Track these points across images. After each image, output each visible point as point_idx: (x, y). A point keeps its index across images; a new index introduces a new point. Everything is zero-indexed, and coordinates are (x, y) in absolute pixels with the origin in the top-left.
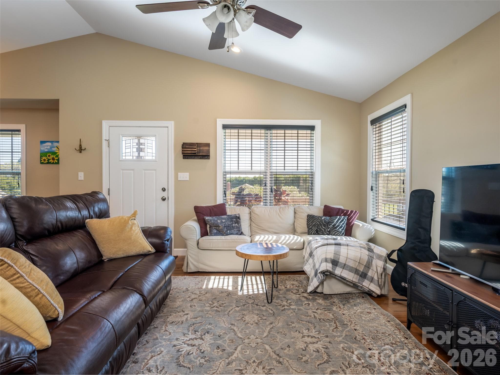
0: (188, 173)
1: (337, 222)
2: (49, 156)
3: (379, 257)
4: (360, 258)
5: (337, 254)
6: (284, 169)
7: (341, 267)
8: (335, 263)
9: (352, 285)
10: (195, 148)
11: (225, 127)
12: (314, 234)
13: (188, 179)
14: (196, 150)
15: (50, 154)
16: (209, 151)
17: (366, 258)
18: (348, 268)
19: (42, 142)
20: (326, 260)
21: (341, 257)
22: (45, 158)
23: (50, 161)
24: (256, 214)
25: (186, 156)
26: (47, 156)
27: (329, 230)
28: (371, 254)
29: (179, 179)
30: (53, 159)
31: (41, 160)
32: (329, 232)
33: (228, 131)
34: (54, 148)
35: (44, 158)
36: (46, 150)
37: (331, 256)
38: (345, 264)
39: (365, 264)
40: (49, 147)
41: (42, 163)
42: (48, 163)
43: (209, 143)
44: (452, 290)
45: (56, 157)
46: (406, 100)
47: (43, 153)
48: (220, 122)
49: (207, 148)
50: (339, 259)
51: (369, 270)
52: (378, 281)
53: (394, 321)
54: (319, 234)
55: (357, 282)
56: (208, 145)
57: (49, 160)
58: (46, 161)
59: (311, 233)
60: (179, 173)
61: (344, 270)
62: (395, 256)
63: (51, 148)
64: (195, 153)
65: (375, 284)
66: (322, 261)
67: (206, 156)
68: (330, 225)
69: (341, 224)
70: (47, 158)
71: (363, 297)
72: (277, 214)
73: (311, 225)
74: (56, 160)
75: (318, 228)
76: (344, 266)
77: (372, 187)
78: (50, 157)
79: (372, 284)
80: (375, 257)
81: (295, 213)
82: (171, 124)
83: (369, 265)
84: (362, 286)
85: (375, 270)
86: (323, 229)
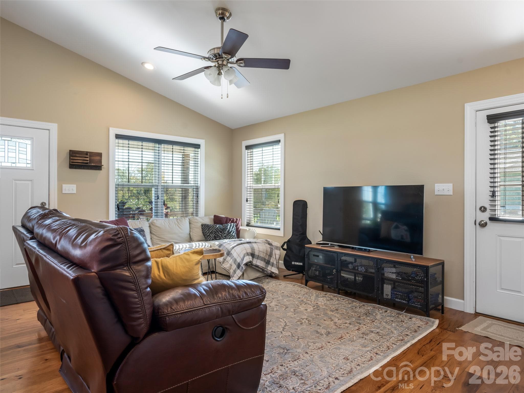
0: (75, 185)
1: (230, 228)
3: (277, 248)
4: (266, 250)
5: (253, 249)
6: (172, 183)
7: (256, 259)
8: (253, 255)
9: (261, 270)
10: (87, 158)
11: (118, 137)
12: (212, 240)
13: (75, 192)
14: (88, 159)
16: (100, 161)
17: (269, 250)
18: (260, 258)
20: (248, 254)
21: (256, 251)
24: (157, 226)
25: (73, 166)
27: (225, 235)
28: (271, 247)
29: (64, 192)
32: (225, 237)
33: (121, 141)
37: (249, 251)
38: (258, 256)
39: (269, 254)
43: (101, 153)
44: (337, 253)
46: (280, 137)
48: (113, 132)
49: (98, 158)
50: (255, 253)
51: (271, 258)
52: (277, 265)
53: (296, 285)
54: (216, 240)
55: (265, 268)
56: (100, 155)
59: (210, 239)
60: (63, 185)
61: (258, 260)
62: (285, 247)
64: (87, 163)
65: (275, 267)
66: (245, 256)
67: (98, 167)
68: (225, 231)
69: (233, 229)
71: (268, 278)
72: (177, 225)
73: (208, 233)
75: (215, 234)
76: (258, 257)
77: (247, 199)
79: (273, 268)
80: (274, 248)
81: (190, 223)
82: (54, 127)
83: (271, 254)
84: (267, 270)
85: (275, 257)
86: (220, 234)
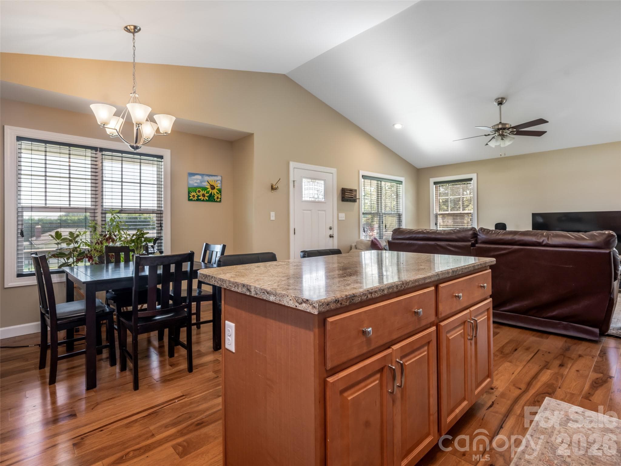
0: (345, 214)
2: (199, 191)
13: (344, 219)
15: (200, 190)
16: (356, 196)
19: (191, 174)
22: (195, 194)
23: (200, 198)
25: (343, 199)
26: (197, 191)
29: (340, 219)
30: (204, 195)
31: (189, 197)
34: (205, 182)
35: (193, 194)
36: (196, 185)
40: (198, 181)
41: (190, 200)
42: (198, 200)
43: (356, 190)
45: (206, 193)
47: (192, 188)
48: (361, 173)
49: (355, 193)
57: (198, 196)
58: (196, 198)
60: (340, 214)
63: (201, 182)
64: (352, 197)
67: (355, 200)
70: (197, 194)
74: (207, 196)
78: (200, 193)
82: (335, 171)
